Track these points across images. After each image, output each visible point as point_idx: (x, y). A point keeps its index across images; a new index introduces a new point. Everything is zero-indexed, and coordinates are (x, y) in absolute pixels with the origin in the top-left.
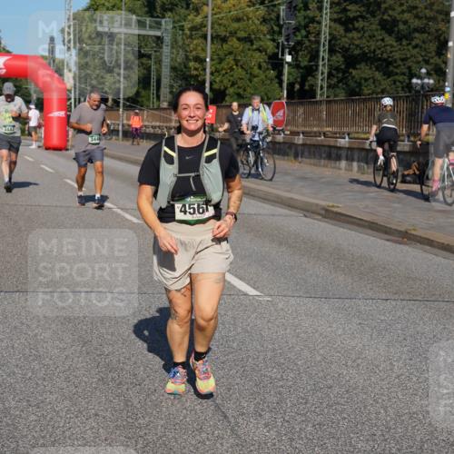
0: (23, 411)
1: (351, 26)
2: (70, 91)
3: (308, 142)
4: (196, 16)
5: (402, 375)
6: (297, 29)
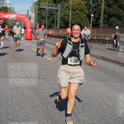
0: (20, 110)
1: (110, 7)
2: (33, 24)
3: (98, 38)
4: (67, 4)
6: (95, 7)
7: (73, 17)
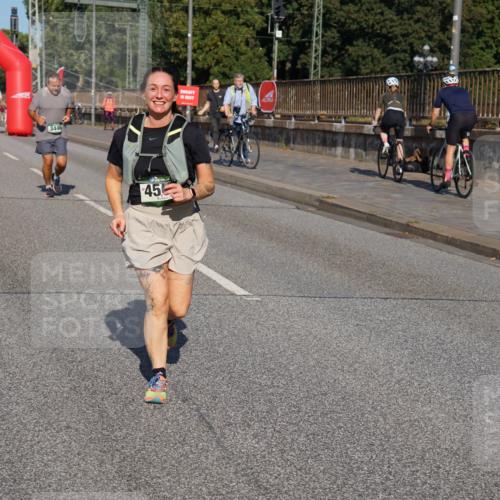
2: (36, 70)
3: (301, 127)
5: (402, 379)
6: (287, 2)
7: (203, 39)
